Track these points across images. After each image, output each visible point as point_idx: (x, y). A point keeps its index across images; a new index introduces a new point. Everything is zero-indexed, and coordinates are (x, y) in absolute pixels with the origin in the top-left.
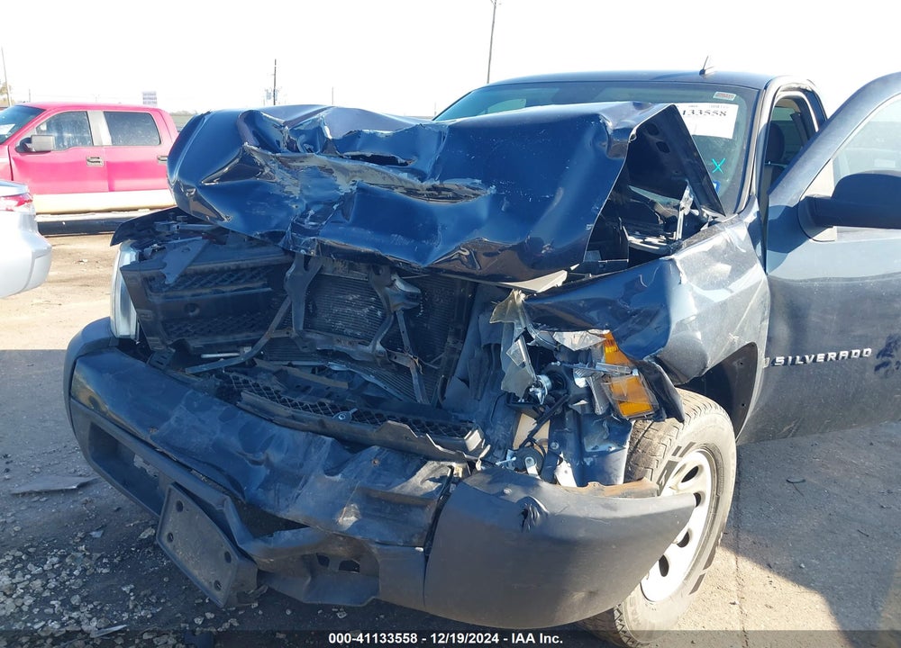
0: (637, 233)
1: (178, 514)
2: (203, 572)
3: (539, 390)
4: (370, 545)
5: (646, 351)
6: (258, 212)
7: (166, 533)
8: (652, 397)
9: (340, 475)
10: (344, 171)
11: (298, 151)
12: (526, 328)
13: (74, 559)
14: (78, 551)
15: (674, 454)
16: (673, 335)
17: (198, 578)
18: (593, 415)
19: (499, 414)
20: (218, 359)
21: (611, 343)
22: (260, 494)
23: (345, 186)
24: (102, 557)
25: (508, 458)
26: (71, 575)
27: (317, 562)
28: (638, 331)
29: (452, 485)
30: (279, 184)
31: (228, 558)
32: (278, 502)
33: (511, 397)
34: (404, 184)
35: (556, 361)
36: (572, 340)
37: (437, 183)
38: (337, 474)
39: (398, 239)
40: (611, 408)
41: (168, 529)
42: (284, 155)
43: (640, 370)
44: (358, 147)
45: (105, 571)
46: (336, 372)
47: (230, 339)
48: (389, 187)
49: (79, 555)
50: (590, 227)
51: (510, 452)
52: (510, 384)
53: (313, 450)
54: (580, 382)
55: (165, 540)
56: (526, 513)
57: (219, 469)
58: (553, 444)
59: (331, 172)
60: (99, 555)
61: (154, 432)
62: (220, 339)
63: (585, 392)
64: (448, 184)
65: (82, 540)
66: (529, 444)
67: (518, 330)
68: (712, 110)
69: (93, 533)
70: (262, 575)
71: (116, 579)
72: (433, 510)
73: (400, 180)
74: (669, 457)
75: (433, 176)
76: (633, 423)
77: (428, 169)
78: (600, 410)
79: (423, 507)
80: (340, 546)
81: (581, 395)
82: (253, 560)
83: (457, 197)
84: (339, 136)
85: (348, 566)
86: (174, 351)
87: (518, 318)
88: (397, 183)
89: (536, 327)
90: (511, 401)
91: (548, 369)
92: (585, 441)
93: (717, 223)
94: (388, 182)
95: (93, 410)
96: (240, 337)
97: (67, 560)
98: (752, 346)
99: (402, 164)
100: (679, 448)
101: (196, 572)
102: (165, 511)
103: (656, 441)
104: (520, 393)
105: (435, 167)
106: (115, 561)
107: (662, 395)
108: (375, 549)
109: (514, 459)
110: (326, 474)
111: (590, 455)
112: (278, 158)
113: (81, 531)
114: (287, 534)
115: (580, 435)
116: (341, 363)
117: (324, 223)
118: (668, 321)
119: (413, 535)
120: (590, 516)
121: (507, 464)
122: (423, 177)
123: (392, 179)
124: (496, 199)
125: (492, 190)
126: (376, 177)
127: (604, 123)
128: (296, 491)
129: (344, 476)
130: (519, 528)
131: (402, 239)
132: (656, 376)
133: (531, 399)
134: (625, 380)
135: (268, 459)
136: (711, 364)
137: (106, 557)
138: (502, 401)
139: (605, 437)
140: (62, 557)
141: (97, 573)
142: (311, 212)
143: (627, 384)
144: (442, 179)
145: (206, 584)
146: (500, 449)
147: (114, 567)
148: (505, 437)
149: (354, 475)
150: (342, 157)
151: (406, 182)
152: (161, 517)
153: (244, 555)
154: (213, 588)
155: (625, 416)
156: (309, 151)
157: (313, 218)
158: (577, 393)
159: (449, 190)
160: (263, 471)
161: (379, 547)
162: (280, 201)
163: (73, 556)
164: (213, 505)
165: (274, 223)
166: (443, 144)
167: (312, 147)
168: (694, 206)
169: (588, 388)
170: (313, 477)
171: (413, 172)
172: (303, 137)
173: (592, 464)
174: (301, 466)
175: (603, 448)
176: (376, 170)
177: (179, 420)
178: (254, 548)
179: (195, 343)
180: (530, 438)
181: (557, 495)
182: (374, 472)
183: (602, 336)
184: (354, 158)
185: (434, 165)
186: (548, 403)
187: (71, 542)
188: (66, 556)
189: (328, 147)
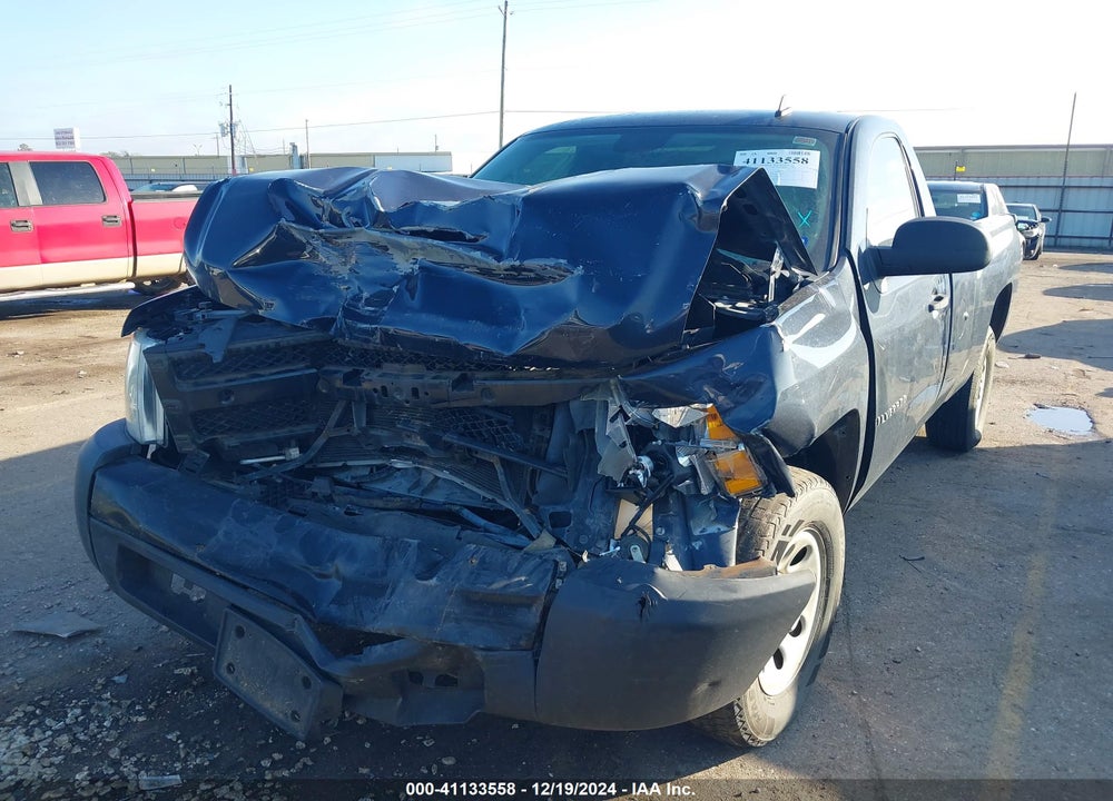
0: (725, 297)
1: (239, 641)
2: (276, 706)
3: (639, 472)
4: (476, 652)
5: (753, 423)
6: (303, 297)
7: (226, 664)
8: (760, 472)
9: (435, 579)
10: (401, 248)
11: (343, 226)
12: (621, 406)
13: (101, 708)
14: (102, 700)
15: (784, 534)
16: (779, 405)
17: (271, 710)
18: (699, 495)
19: (597, 502)
20: (270, 463)
21: (714, 417)
22: (333, 609)
23: (404, 265)
24: (133, 705)
25: (612, 548)
26: (100, 726)
27: (408, 679)
28: (743, 403)
29: (558, 581)
30: (324, 265)
31: (306, 683)
32: (362, 615)
33: (608, 481)
34: (476, 263)
35: (656, 440)
36: (672, 416)
37: (517, 263)
38: (431, 578)
39: (476, 326)
40: (717, 487)
41: (227, 659)
42: (328, 231)
43: (746, 445)
44: (416, 220)
45: (141, 719)
46: (399, 469)
47: (271, 434)
48: (457, 266)
49: (105, 704)
50: (687, 306)
51: (612, 542)
52: (608, 467)
53: (396, 554)
54: (683, 461)
55: (224, 672)
56: (643, 602)
57: (281, 587)
58: (659, 529)
59: (386, 248)
60: (129, 702)
61: (201, 550)
62: (259, 436)
63: (689, 471)
64: (528, 263)
65: (105, 686)
66: (631, 532)
67: (613, 409)
68: (793, 157)
69: (116, 678)
70: (348, 699)
71: (157, 727)
72: (541, 608)
73: (473, 259)
74: (779, 537)
75: (511, 255)
76: (740, 500)
77: (504, 249)
78: (705, 490)
79: (529, 606)
80: (439, 657)
81: (686, 475)
82: (338, 683)
83: (540, 279)
84: (393, 208)
85: (445, 681)
86: (208, 455)
87: (612, 396)
88: (469, 262)
89: (634, 405)
90: (610, 486)
91: (648, 449)
92: (692, 523)
93: (810, 282)
94: (456, 261)
95: (122, 530)
96: (282, 432)
97: (92, 711)
98: (854, 414)
99: (470, 240)
100: (788, 527)
101: (267, 705)
102: (222, 639)
103: (764, 521)
104: (617, 478)
105: (512, 246)
106: (150, 707)
107: (771, 470)
108: (479, 655)
109: (618, 548)
110: (419, 579)
111: (698, 538)
112: (321, 235)
113: (99, 676)
114: (379, 648)
115: (686, 516)
116: (406, 460)
117: (385, 309)
118: (773, 391)
119: (521, 638)
120: (711, 599)
121: (611, 554)
122: (499, 258)
123: (463, 258)
124: (585, 281)
125: (579, 271)
126: (443, 255)
127: (693, 195)
128: (382, 602)
129: (440, 579)
130: (637, 618)
131: (481, 325)
132: (763, 450)
133: (632, 483)
134: (731, 455)
135: (337, 571)
136: (818, 433)
137: (139, 704)
138: (600, 487)
139: (712, 518)
140: (85, 709)
141: (132, 722)
142: (365, 295)
143: (734, 461)
144: (522, 258)
145: (281, 716)
146: (602, 539)
147: (149, 714)
148: (606, 526)
149: (451, 578)
150: (399, 233)
151: (479, 261)
152: (217, 647)
153: (326, 677)
154: (290, 719)
155: (732, 495)
156: (357, 225)
157: (368, 302)
158: (681, 473)
159: (531, 271)
160: (337, 584)
161: (484, 653)
162: (325, 283)
163: (98, 706)
164: (283, 626)
165: (322, 308)
166: (518, 219)
167: (360, 221)
168: (784, 267)
169: (692, 467)
170: (402, 584)
171: (486, 249)
172: (348, 209)
173: (701, 547)
174: (384, 573)
175: (712, 529)
176: (442, 248)
177: (226, 534)
178: (341, 668)
179: (229, 441)
180: (632, 525)
181: (673, 580)
182: (472, 573)
183: (705, 410)
184: (413, 234)
185: (511, 243)
186: (651, 486)
187: (92, 690)
188: (89, 707)
189: (380, 220)
